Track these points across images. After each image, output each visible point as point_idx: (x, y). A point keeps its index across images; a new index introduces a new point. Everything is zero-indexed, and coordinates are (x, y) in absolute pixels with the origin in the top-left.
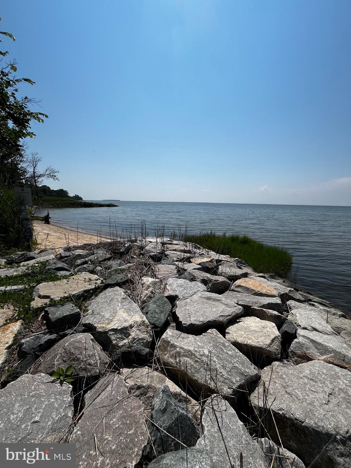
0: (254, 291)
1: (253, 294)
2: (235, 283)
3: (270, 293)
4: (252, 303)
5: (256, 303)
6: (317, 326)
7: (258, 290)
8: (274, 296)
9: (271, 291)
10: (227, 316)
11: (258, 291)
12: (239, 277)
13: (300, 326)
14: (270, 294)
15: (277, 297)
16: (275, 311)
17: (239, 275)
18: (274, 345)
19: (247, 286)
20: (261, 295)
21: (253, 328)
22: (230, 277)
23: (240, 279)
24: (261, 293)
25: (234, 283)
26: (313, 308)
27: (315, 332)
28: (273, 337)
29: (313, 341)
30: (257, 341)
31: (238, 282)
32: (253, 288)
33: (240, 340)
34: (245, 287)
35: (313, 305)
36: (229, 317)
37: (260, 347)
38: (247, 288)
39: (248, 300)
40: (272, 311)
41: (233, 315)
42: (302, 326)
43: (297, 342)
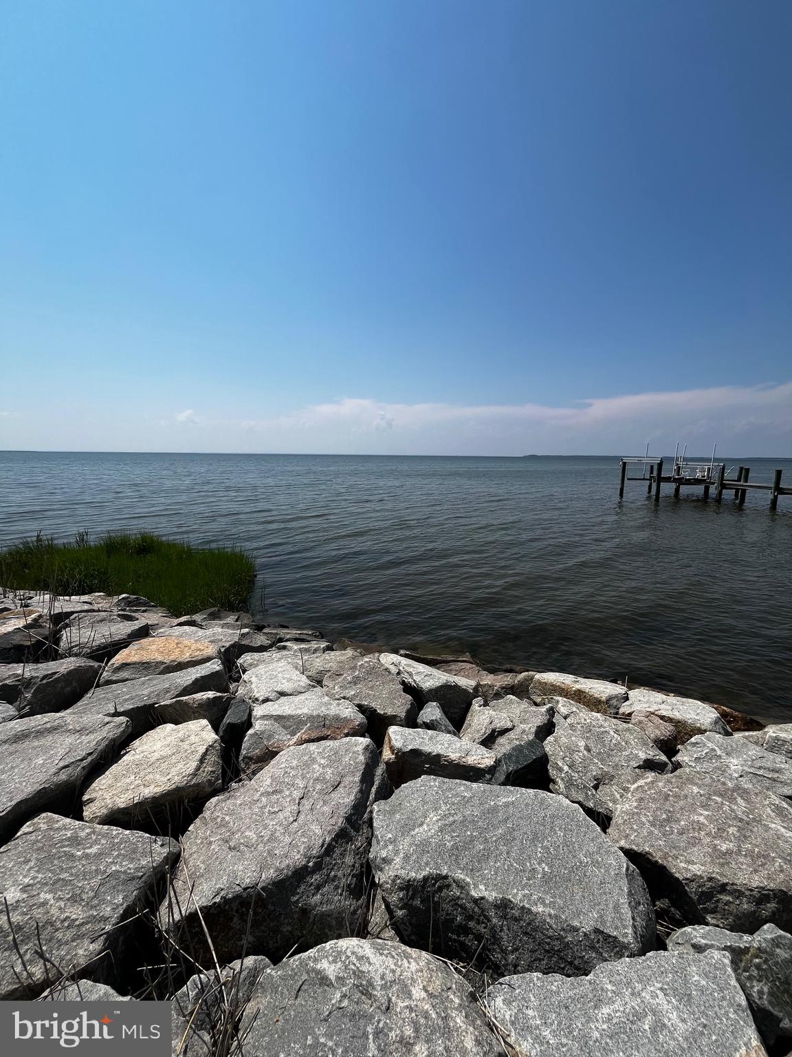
0: (163, 663)
1: (162, 673)
2: (113, 661)
3: (199, 655)
4: (158, 695)
5: (167, 691)
6: (286, 687)
7: (172, 658)
8: (208, 659)
9: (203, 650)
10: (82, 760)
11: (172, 661)
12: (124, 643)
13: (257, 699)
14: (200, 658)
15: (215, 658)
16: (209, 692)
17: (122, 637)
18: (205, 767)
19: (145, 659)
20: (180, 666)
21: (156, 754)
22: (98, 650)
23: (126, 647)
24: (180, 663)
25: (109, 664)
26: (285, 653)
27: (283, 699)
28: (202, 750)
29: (279, 718)
30: (165, 779)
31: (119, 658)
32: (160, 658)
33: (122, 802)
34: (139, 663)
35: (284, 648)
36: (90, 759)
37: (174, 790)
38: (144, 663)
39: (146, 692)
40: (202, 693)
41: (100, 748)
42: (261, 699)
43: (252, 735)
